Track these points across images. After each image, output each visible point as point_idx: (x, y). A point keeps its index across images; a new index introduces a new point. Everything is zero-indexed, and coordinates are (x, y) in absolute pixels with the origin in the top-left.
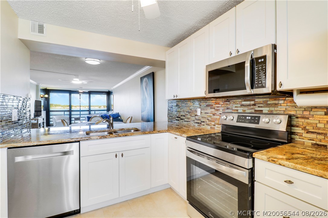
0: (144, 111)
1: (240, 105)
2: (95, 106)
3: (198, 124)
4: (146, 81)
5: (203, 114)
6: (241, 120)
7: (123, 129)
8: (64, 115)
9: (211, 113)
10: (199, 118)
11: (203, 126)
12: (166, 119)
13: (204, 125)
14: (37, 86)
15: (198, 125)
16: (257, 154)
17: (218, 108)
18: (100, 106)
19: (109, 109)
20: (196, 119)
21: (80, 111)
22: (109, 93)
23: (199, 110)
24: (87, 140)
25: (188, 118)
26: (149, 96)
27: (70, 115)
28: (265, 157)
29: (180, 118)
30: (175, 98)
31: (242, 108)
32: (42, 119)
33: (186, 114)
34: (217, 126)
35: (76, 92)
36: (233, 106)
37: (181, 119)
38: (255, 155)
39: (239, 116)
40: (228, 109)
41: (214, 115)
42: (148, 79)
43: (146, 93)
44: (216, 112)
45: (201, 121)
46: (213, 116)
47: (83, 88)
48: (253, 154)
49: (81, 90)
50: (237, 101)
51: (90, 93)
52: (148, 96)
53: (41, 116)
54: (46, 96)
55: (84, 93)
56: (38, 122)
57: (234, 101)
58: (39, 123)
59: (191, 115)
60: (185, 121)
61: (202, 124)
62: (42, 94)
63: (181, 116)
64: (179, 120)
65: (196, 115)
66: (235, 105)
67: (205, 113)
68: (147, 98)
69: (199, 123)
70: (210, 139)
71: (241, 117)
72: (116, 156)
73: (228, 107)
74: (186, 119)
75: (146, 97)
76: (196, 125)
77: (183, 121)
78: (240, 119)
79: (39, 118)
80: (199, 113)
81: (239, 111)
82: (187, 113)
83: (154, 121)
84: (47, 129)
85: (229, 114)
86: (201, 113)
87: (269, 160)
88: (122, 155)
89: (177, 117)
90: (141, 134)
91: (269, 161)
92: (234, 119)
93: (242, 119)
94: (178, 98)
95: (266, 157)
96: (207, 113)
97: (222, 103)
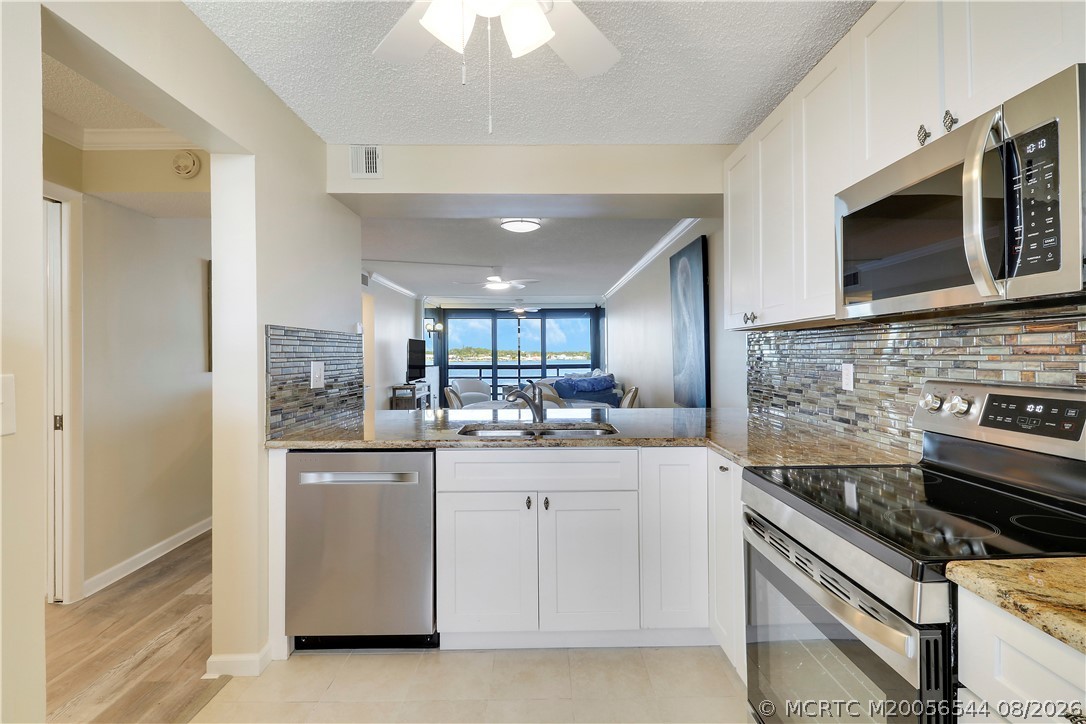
0: (680, 373)
1: (1007, 351)
2: (577, 354)
3: (846, 425)
4: (684, 270)
5: (864, 386)
6: (999, 419)
7: (570, 424)
8: (481, 377)
9: (893, 383)
10: (850, 401)
11: (865, 435)
12: (744, 399)
13: (866, 430)
14: (418, 302)
15: (845, 429)
16: (961, 569)
17: (919, 364)
19: (596, 362)
20: (840, 406)
21: (520, 367)
22: (597, 314)
23: (848, 371)
24: (451, 446)
25: (812, 402)
26: (693, 318)
27: (495, 378)
28: (990, 586)
29: (785, 397)
30: (750, 324)
31: (1016, 365)
32: (427, 388)
33: (803, 385)
35: (508, 314)
36: (979, 354)
37: (790, 403)
38: (954, 570)
39: (993, 398)
40: (958, 366)
41: (902, 390)
42: (689, 260)
43: (684, 309)
44: (911, 379)
45: (857, 415)
46: (901, 395)
47: (525, 301)
48: (949, 565)
49: (522, 305)
51: (544, 313)
52: (690, 318)
53: (422, 380)
54: (439, 327)
55: (528, 315)
56: (414, 394)
57: (986, 331)
58: (417, 396)
59: (821, 390)
60: (802, 411)
61: (861, 424)
62: (429, 324)
63: (790, 390)
64: (781, 406)
65: (839, 390)
66: (986, 352)
67: (871, 382)
68: (688, 325)
69: (847, 421)
70: (892, 490)
71: (1004, 406)
72: (529, 503)
73: (960, 358)
74: (804, 401)
75: (684, 324)
76: (840, 427)
77: (796, 408)
78: (997, 411)
79: (418, 386)
80: (847, 384)
81: (1006, 377)
82: (809, 381)
83: (708, 404)
84: (440, 413)
85: (953, 387)
86: (856, 381)
87: (1006, 602)
88: (547, 503)
89: (776, 395)
90: (608, 445)
91: (1004, 606)
92: (972, 410)
93: (1006, 413)
94: (758, 323)
95: (994, 587)
96: (877, 382)
97: (935, 343)
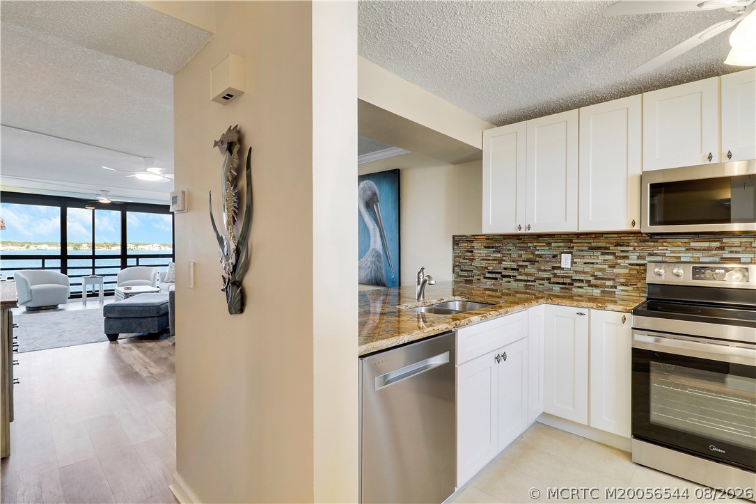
1: (684, 249)
3: (562, 286)
5: (580, 266)
9: (603, 264)
10: (565, 273)
11: (580, 290)
12: (447, 276)
15: (561, 288)
17: (624, 254)
18: (79, 245)
20: (556, 276)
23: (566, 258)
25: (529, 275)
29: (499, 273)
31: (689, 255)
33: (521, 266)
34: (619, 288)
36: (667, 250)
37: (505, 276)
39: (695, 268)
40: (652, 254)
41: (612, 267)
44: (618, 261)
45: (573, 280)
46: (610, 269)
50: (677, 240)
57: (671, 241)
59: (538, 268)
60: (517, 280)
61: (577, 284)
64: (496, 279)
65: (557, 268)
66: (670, 249)
69: (564, 284)
73: (654, 252)
74: (520, 275)
76: (557, 287)
77: (511, 279)
80: (565, 264)
81: (684, 259)
82: (526, 263)
86: (573, 263)
88: (505, 356)
89: (489, 272)
96: (592, 263)
97: (636, 244)
